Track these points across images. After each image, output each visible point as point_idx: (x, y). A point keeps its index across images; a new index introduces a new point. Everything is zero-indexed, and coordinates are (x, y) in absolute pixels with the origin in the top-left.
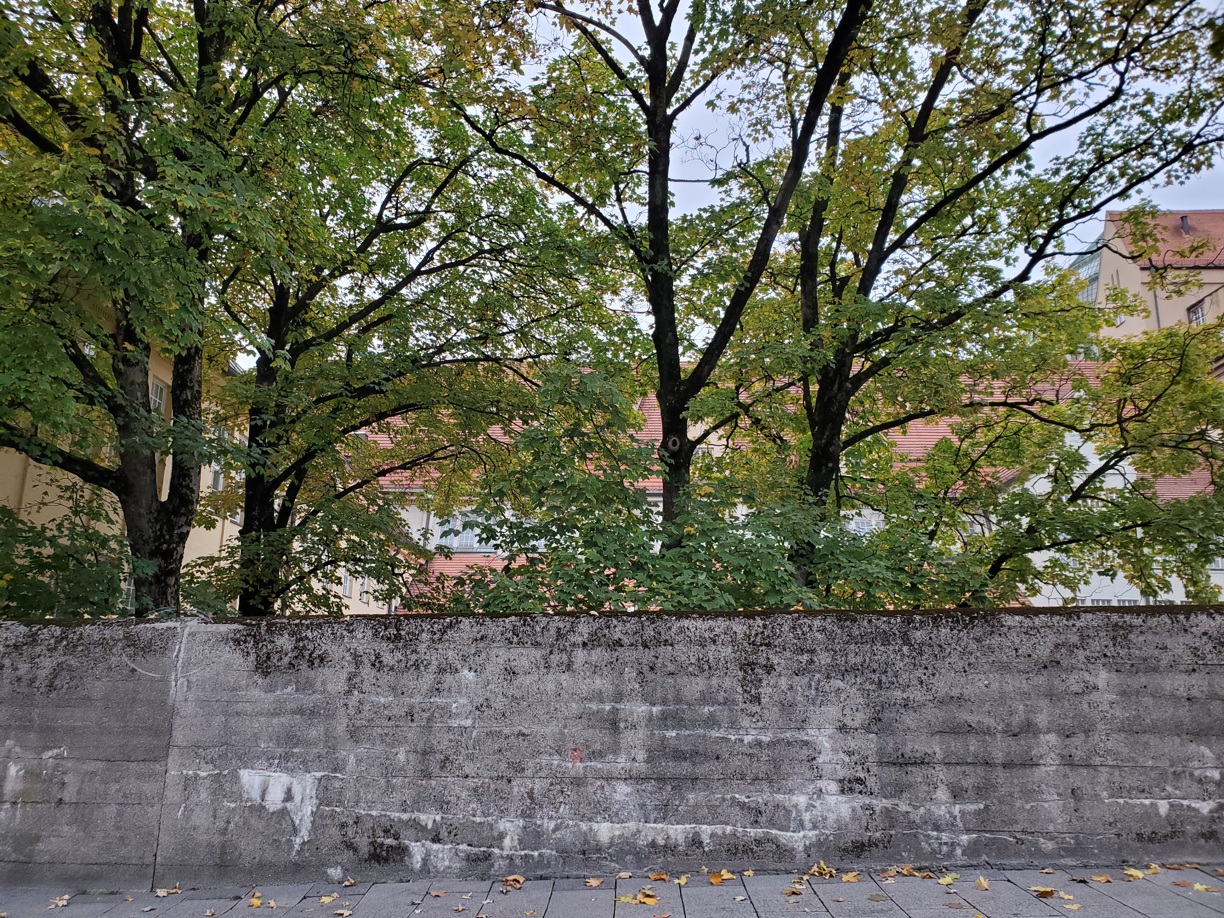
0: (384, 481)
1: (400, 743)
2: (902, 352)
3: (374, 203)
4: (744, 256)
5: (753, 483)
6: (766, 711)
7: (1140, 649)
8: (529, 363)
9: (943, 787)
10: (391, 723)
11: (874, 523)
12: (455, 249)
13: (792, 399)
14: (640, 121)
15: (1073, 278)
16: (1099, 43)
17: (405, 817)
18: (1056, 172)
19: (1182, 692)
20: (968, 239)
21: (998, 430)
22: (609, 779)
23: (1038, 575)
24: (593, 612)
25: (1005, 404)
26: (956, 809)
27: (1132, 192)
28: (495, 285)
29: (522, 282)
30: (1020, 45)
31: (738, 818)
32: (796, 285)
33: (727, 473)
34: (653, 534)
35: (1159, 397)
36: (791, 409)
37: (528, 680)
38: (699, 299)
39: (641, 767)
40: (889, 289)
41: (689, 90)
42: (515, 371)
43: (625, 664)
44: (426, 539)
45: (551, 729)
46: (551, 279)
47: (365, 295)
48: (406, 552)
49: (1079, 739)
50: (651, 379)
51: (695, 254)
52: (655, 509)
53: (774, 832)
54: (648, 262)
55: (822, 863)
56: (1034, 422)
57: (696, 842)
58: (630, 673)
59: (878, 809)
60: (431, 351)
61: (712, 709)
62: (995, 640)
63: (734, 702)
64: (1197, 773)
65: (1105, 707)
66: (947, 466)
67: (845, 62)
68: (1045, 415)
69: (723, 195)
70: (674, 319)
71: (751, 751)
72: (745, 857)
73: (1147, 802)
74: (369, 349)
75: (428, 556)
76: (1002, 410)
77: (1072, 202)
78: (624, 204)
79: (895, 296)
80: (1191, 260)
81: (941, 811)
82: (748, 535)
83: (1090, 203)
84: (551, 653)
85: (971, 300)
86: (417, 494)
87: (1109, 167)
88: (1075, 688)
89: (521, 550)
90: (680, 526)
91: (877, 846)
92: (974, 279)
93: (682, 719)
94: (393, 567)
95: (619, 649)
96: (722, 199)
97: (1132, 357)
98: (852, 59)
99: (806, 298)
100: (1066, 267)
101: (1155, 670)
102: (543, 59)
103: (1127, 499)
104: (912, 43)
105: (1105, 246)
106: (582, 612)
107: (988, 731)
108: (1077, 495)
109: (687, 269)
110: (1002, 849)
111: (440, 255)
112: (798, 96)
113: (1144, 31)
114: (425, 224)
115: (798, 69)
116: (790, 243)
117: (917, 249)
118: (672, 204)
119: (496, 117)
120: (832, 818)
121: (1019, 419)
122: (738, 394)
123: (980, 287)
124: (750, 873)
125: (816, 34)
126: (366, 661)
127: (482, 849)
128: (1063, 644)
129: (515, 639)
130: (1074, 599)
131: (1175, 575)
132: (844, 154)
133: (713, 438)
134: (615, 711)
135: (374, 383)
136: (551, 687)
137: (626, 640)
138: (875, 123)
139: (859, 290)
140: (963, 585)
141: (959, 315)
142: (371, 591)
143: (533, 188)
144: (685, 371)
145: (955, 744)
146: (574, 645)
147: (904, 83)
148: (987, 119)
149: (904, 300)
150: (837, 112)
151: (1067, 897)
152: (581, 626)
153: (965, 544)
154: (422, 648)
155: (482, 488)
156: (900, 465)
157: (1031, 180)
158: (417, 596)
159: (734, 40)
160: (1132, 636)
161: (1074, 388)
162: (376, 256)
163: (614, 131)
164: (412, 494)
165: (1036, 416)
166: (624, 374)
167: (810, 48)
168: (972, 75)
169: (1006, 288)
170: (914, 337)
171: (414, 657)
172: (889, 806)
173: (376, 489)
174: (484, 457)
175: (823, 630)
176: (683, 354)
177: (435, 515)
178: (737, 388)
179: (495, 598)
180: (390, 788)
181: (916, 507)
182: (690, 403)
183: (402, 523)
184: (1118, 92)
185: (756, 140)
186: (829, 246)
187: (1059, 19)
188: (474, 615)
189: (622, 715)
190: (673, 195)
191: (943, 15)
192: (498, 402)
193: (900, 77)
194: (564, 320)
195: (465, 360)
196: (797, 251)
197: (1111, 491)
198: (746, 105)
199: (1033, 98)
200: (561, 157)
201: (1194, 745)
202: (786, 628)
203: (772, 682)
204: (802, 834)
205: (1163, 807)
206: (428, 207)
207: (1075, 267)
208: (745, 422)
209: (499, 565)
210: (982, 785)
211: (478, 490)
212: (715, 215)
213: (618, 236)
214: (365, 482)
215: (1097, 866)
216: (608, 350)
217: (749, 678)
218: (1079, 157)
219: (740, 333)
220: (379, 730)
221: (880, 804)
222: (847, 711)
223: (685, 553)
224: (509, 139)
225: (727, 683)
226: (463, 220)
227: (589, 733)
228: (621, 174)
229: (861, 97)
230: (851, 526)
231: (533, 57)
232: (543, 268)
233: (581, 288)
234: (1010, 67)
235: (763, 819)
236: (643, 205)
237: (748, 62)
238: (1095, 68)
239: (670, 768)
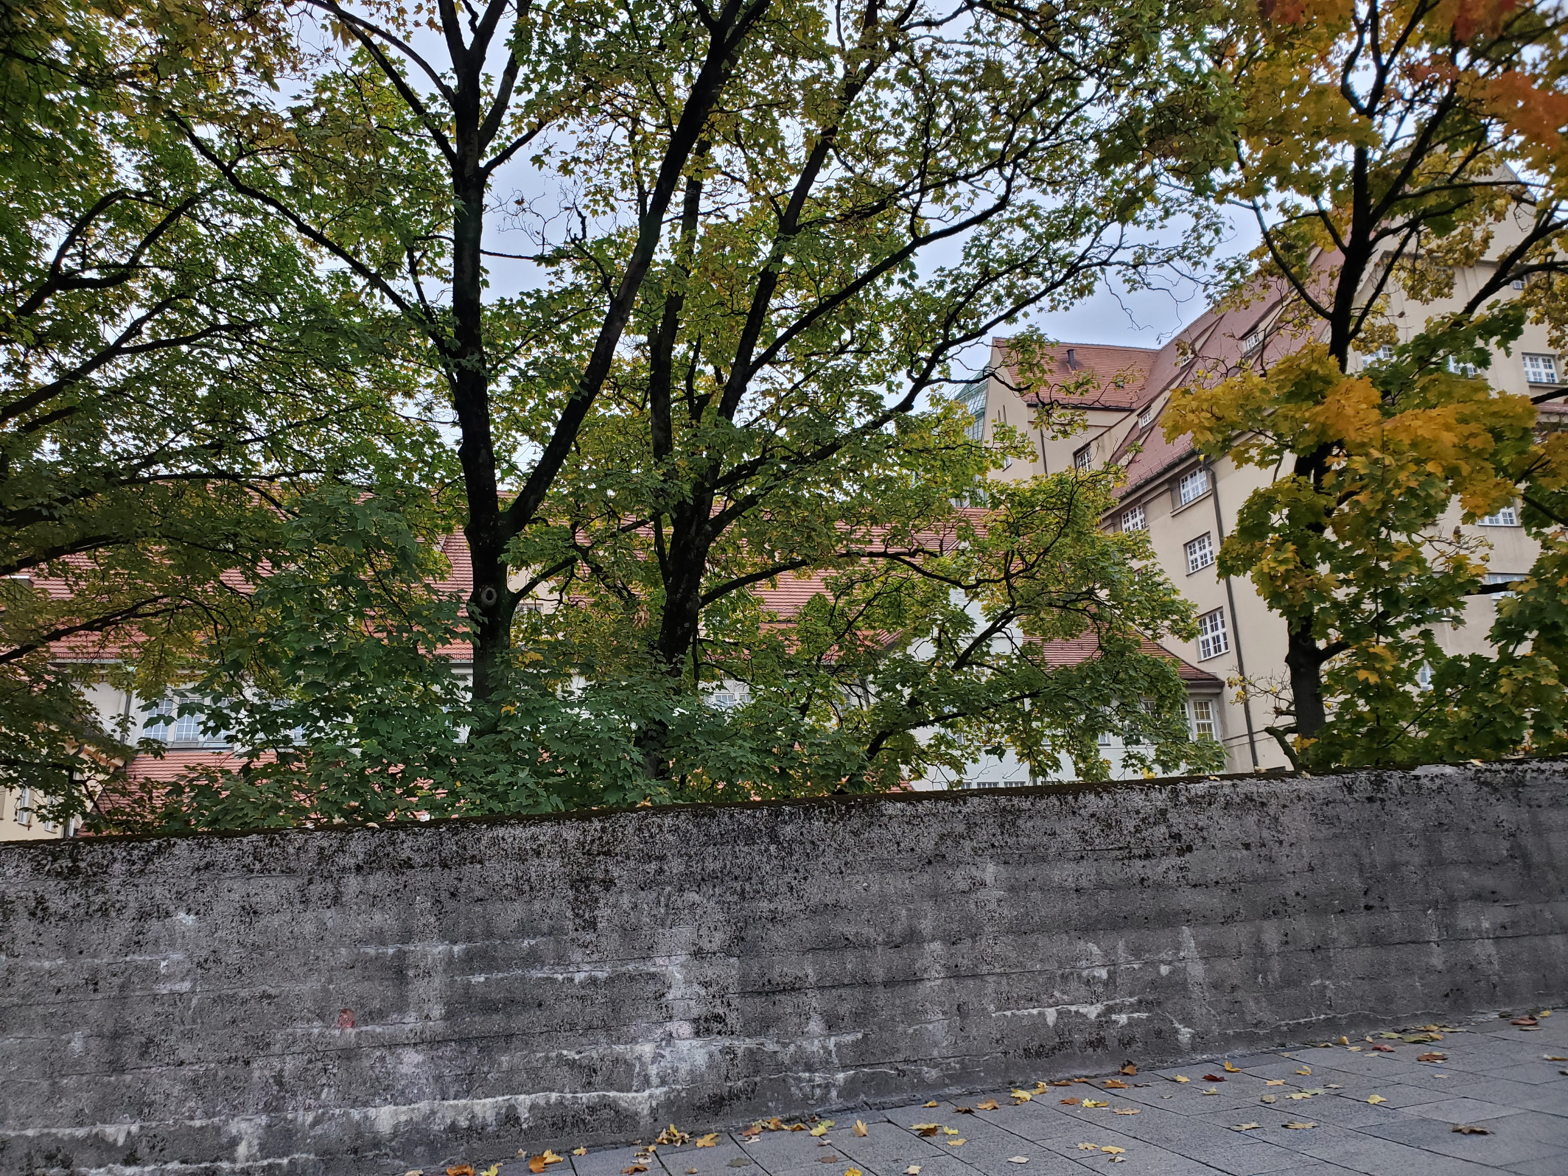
0: (58, 647)
1: (74, 1026)
2: (771, 488)
3: (47, 246)
4: (580, 358)
5: (592, 648)
6: (603, 939)
7: (1029, 836)
8: (283, 484)
9: (816, 1017)
10: (60, 997)
11: (737, 697)
12: (175, 321)
13: (641, 543)
14: (443, 172)
15: (960, 412)
16: (984, 143)
17: (81, 1132)
18: (941, 285)
19: (1070, 883)
20: (848, 357)
21: (878, 585)
22: (392, 1045)
23: (922, 754)
24: (371, 824)
25: (884, 555)
26: (831, 1043)
27: (1019, 314)
28: (234, 373)
29: (274, 371)
30: (902, 134)
31: (566, 1081)
32: (645, 401)
33: (560, 636)
34: (458, 716)
35: (1046, 551)
36: (641, 556)
37: (276, 920)
38: (522, 410)
39: (437, 1025)
40: (756, 414)
41: (508, 138)
42: (262, 493)
43: (417, 891)
44: (125, 730)
45: (310, 986)
46: (317, 370)
47: (31, 377)
48: (92, 749)
49: (965, 946)
50: (458, 511)
51: (516, 350)
52: (461, 684)
53: (612, 1094)
54: (453, 355)
55: (672, 1127)
56: (916, 577)
57: (510, 1118)
58: (422, 903)
59: (740, 1052)
60: (135, 462)
61: (533, 942)
62: (874, 834)
63: (562, 931)
64: (1085, 973)
65: (993, 906)
66: (821, 627)
67: (705, 126)
68: (928, 569)
69: (552, 278)
70: (489, 434)
71: (583, 992)
72: (575, 1131)
73: (1035, 1012)
74: (36, 456)
75: (129, 755)
76: (881, 562)
77: (957, 321)
78: (421, 278)
79: (763, 421)
80: (1075, 399)
81: (814, 1047)
82: (585, 715)
83: (976, 324)
84: (310, 882)
85: (847, 431)
86: (110, 665)
87: (995, 285)
88: (963, 885)
89: (266, 744)
90: (497, 705)
91: (739, 1098)
92: (853, 407)
93: (494, 958)
94: (71, 770)
95: (409, 872)
96: (551, 283)
97: (1020, 504)
98: (712, 125)
99: (657, 417)
100: (952, 398)
101: (1044, 859)
102: (309, 73)
103: (1014, 666)
104: (783, 115)
105: (993, 374)
106: (356, 824)
107: (868, 945)
108: (963, 661)
109: (505, 369)
110: (880, 1084)
111: (152, 329)
112: (647, 163)
113: (1030, 136)
114: (130, 283)
115: (650, 129)
116: (637, 347)
117: (788, 367)
118: (486, 283)
119: (239, 144)
120: (684, 1068)
121: (900, 573)
122: (574, 533)
123: (859, 414)
124: (582, 1150)
125: (672, 88)
126: (21, 909)
127: (203, 1165)
128: (949, 835)
129: (258, 866)
130: (960, 782)
131: (1063, 751)
132: (702, 240)
133: (542, 589)
134: (401, 955)
135: (41, 505)
136: (309, 928)
137: (417, 859)
138: (740, 206)
139: (720, 412)
140: (839, 767)
141: (834, 447)
142: (35, 807)
143: (292, 248)
144: (504, 501)
145: (830, 962)
146: (344, 870)
147: (774, 161)
148: (868, 215)
149: (773, 426)
150: (695, 188)
151: (951, 1132)
152: (353, 844)
153: (841, 720)
154: (114, 884)
155: (211, 657)
156: (767, 626)
157: (915, 293)
158: (108, 812)
159: (569, 82)
160: (1020, 822)
161: (959, 537)
162: (49, 323)
163: (408, 180)
164: (103, 666)
165: (918, 569)
166: (420, 502)
167: (663, 104)
168: (850, 161)
169: (886, 418)
170: (784, 472)
171: (100, 898)
172: (753, 1046)
173: (45, 659)
174: (214, 613)
175: (675, 830)
176: (502, 480)
177: (138, 695)
178: (573, 527)
179: (226, 811)
180: (56, 1093)
181: (787, 676)
182: (511, 543)
183: (88, 708)
184: (1003, 203)
185: (595, 212)
186: (685, 356)
187: (943, 109)
188: (195, 834)
189: (411, 960)
190: (487, 272)
191: (818, 86)
192: (236, 535)
193: (770, 151)
194: (336, 427)
195: (187, 476)
196: (647, 358)
197: (999, 657)
198: (582, 166)
199: (916, 197)
200: (334, 209)
201: (1082, 942)
202: (630, 830)
203: (612, 900)
204: (647, 1093)
205: (1051, 1014)
206: (134, 261)
207: (962, 398)
208: (583, 569)
209: (235, 765)
210: (860, 1010)
211: (205, 659)
212: (541, 302)
213: (411, 318)
214: (26, 649)
215: (983, 1092)
216: (397, 470)
217: (582, 898)
218: (964, 269)
219: (576, 457)
220: (40, 1010)
221: (742, 1045)
222: (704, 931)
223: (502, 741)
224: (259, 178)
225: (554, 906)
226: (188, 282)
227: (364, 988)
228: (416, 238)
229: (724, 173)
230: (711, 701)
231: (294, 69)
232: (306, 355)
233: (359, 385)
234: (892, 157)
235: (597, 1079)
236: (447, 280)
237: (585, 113)
238: (980, 172)
239: (476, 1024)
